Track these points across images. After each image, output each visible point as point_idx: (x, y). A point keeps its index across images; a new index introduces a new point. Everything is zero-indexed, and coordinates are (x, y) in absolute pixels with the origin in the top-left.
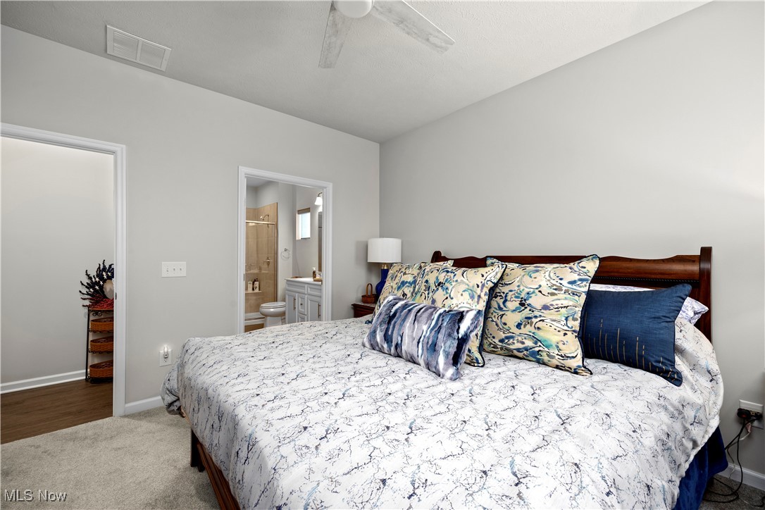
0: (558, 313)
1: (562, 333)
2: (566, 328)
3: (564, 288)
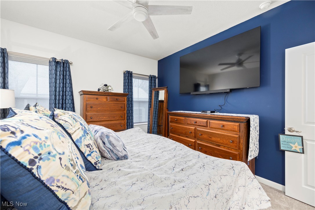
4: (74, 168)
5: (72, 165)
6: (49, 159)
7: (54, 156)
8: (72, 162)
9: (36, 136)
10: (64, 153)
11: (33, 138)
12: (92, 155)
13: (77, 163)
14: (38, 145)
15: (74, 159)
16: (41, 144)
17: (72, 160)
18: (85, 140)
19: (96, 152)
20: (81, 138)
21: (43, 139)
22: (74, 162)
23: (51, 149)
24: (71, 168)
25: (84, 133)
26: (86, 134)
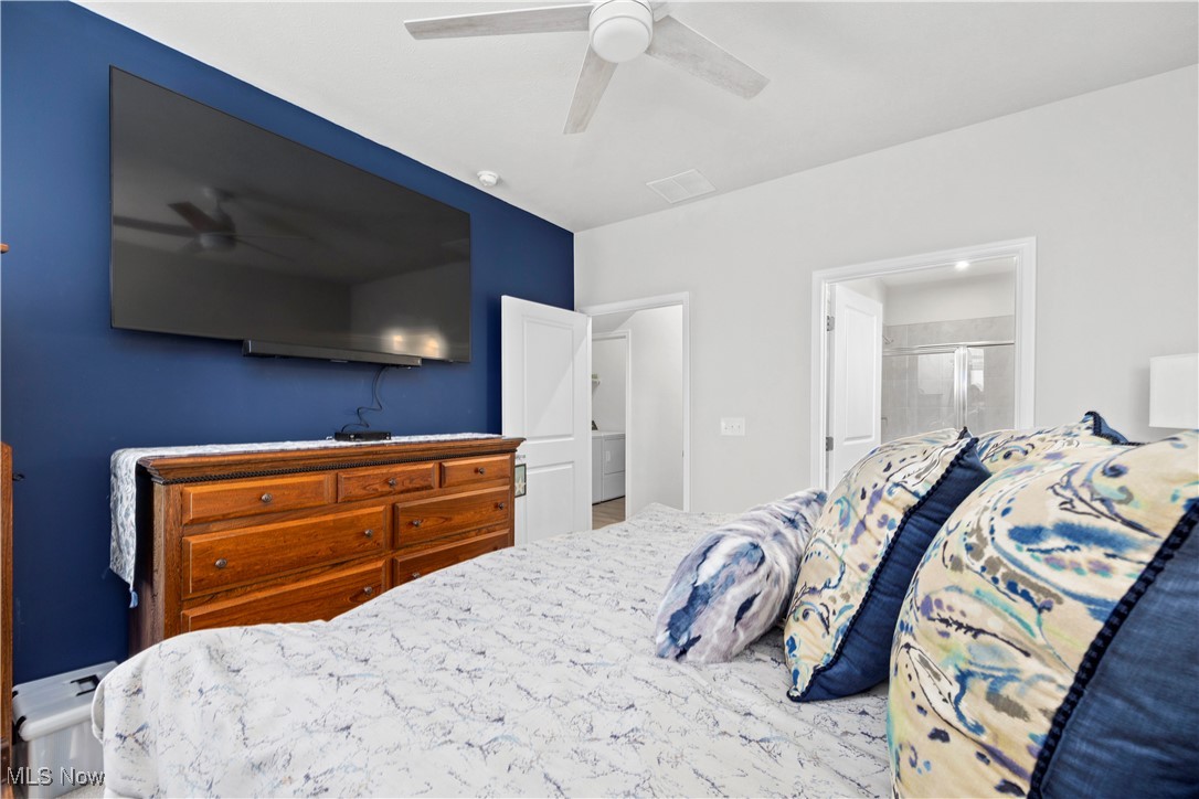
0: (943, 641)
1: (931, 723)
2: (948, 711)
3: (989, 552)
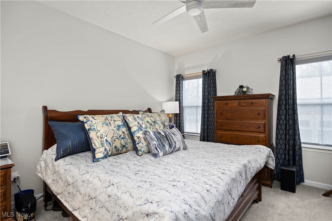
4: (101, 139)
5: (101, 137)
6: (93, 131)
7: (96, 131)
8: (101, 136)
9: (91, 121)
10: (100, 131)
11: (90, 122)
12: (139, 144)
13: (104, 137)
14: (91, 125)
15: (104, 135)
16: (92, 124)
17: (102, 135)
18: (137, 133)
19: (143, 143)
20: (135, 131)
21: (94, 123)
22: (102, 137)
23: (95, 127)
24: (100, 138)
25: (138, 129)
26: (140, 130)
